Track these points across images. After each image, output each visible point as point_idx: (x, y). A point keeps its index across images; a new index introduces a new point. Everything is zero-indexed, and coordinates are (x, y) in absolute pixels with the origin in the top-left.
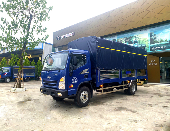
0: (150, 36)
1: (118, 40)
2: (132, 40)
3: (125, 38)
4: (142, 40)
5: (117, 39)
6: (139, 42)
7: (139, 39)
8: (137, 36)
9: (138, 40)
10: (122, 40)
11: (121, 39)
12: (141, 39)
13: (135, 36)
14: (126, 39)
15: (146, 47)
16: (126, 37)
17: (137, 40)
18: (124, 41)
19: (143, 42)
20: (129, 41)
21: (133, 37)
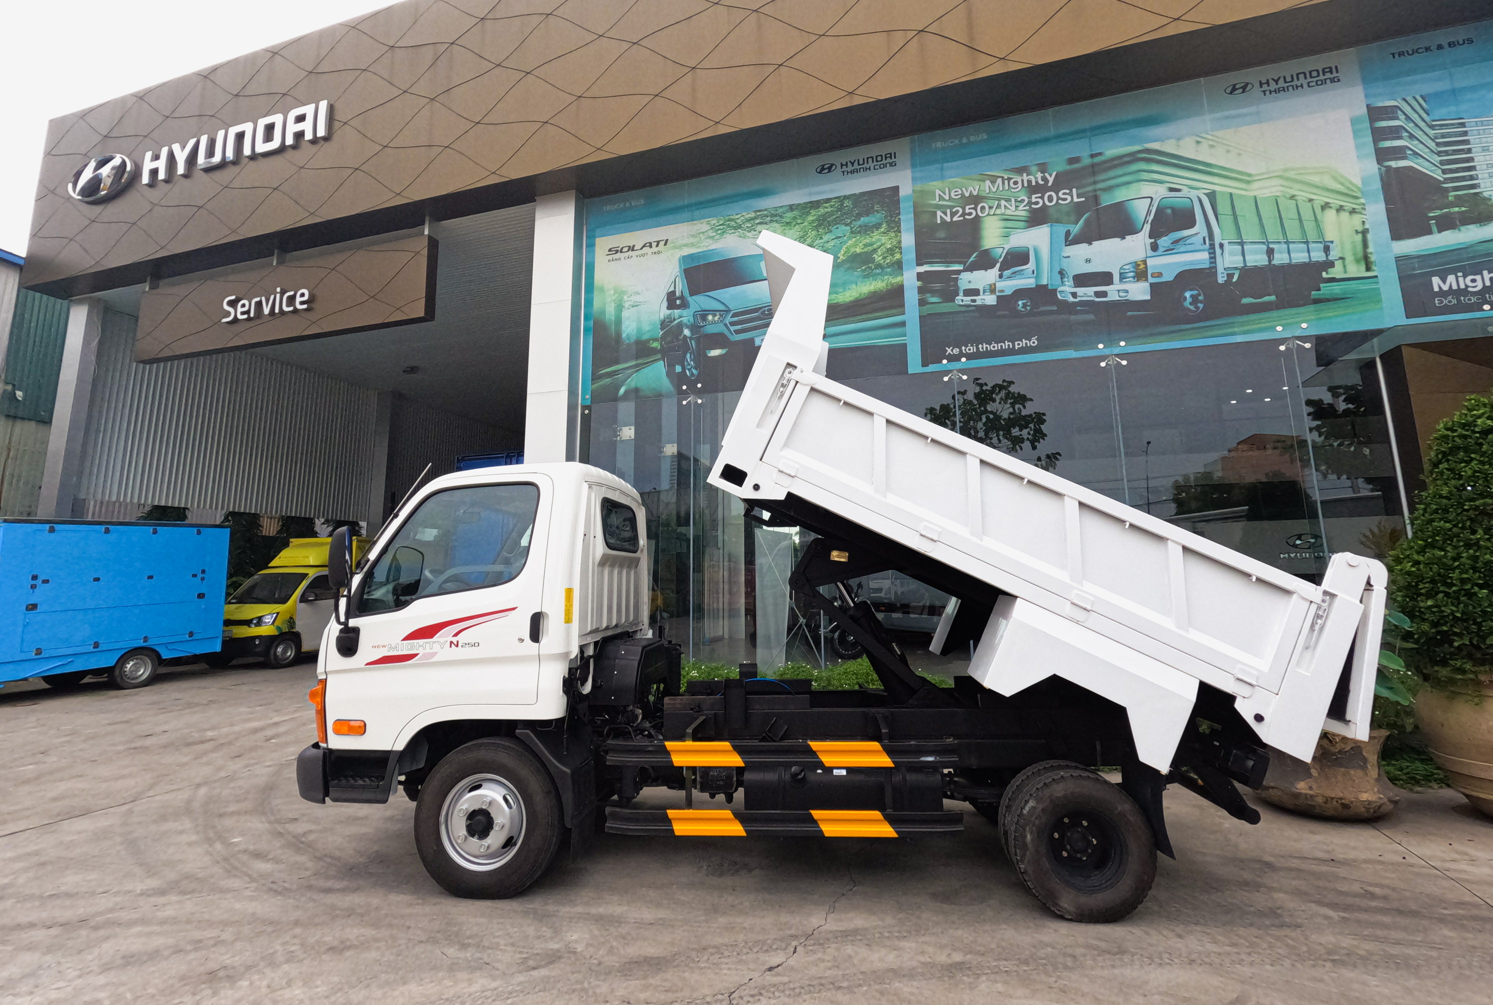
0: (1375, 142)
1: (921, 195)
2: (1120, 195)
3: (1021, 170)
4: (1265, 190)
5: (906, 191)
6: (1227, 221)
7: (1221, 186)
8: (1187, 149)
9: (1212, 196)
10: (975, 200)
11: (974, 188)
12: (1246, 179)
13: (1169, 147)
14: (1033, 189)
15: (1336, 272)
16: (1043, 168)
17: (1193, 194)
18: (1011, 211)
19: (1289, 214)
20: (1078, 210)
21: (1133, 158)
